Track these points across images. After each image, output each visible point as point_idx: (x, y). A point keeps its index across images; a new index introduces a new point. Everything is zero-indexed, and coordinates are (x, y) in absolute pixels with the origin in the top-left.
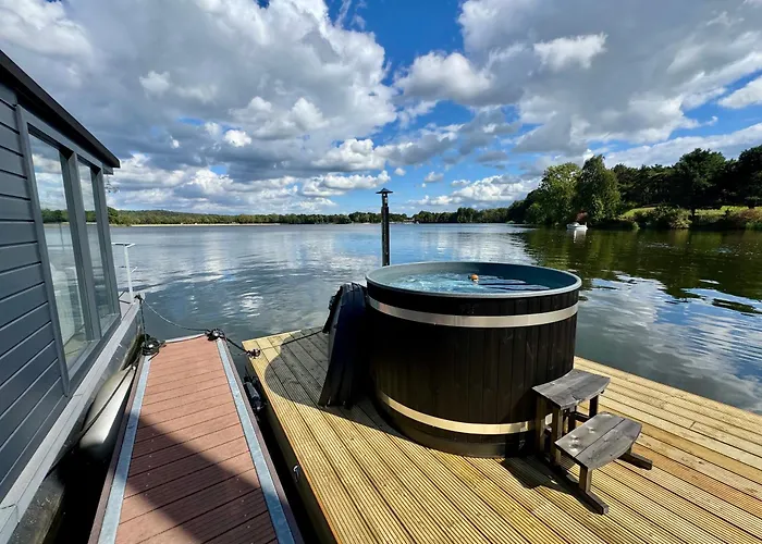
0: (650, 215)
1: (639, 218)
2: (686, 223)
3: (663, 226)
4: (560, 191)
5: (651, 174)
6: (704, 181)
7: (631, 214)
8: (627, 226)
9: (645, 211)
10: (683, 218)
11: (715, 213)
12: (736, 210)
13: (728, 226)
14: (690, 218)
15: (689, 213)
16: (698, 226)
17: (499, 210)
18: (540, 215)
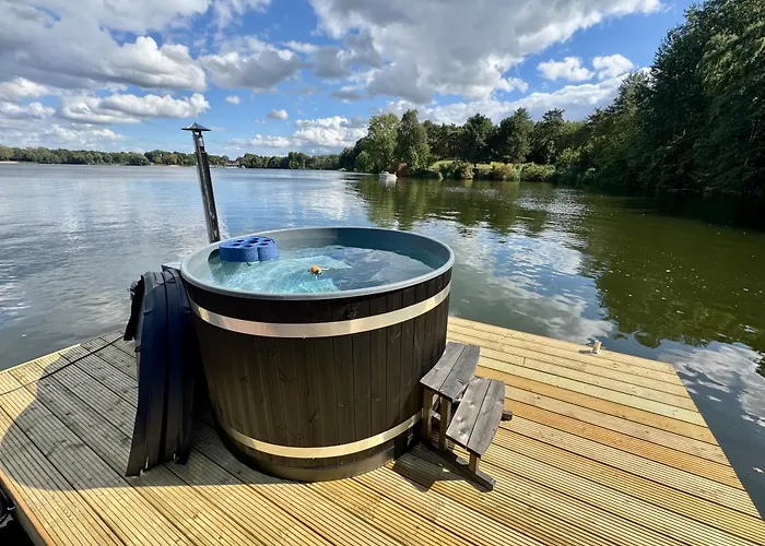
0: (450, 167)
1: (443, 170)
2: (471, 174)
3: (457, 176)
4: (383, 141)
5: (450, 132)
6: (481, 141)
7: (436, 165)
8: (434, 176)
9: (446, 163)
10: (469, 169)
11: (486, 167)
12: (499, 165)
13: (494, 177)
14: (474, 170)
15: (472, 166)
16: (478, 176)
18: (369, 163)
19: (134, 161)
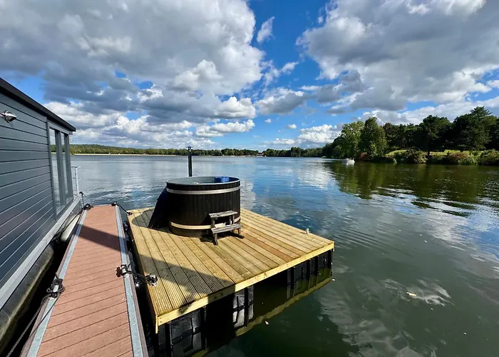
0: (403, 154)
1: (397, 156)
2: (424, 160)
3: (411, 161)
4: (352, 139)
5: (406, 129)
6: (434, 135)
7: (392, 153)
8: (390, 161)
9: (400, 152)
10: (422, 156)
11: (441, 154)
12: (453, 152)
13: (448, 161)
14: (426, 157)
15: (426, 154)
16: (431, 161)
17: (318, 149)
18: (341, 153)
19: (216, 154)
